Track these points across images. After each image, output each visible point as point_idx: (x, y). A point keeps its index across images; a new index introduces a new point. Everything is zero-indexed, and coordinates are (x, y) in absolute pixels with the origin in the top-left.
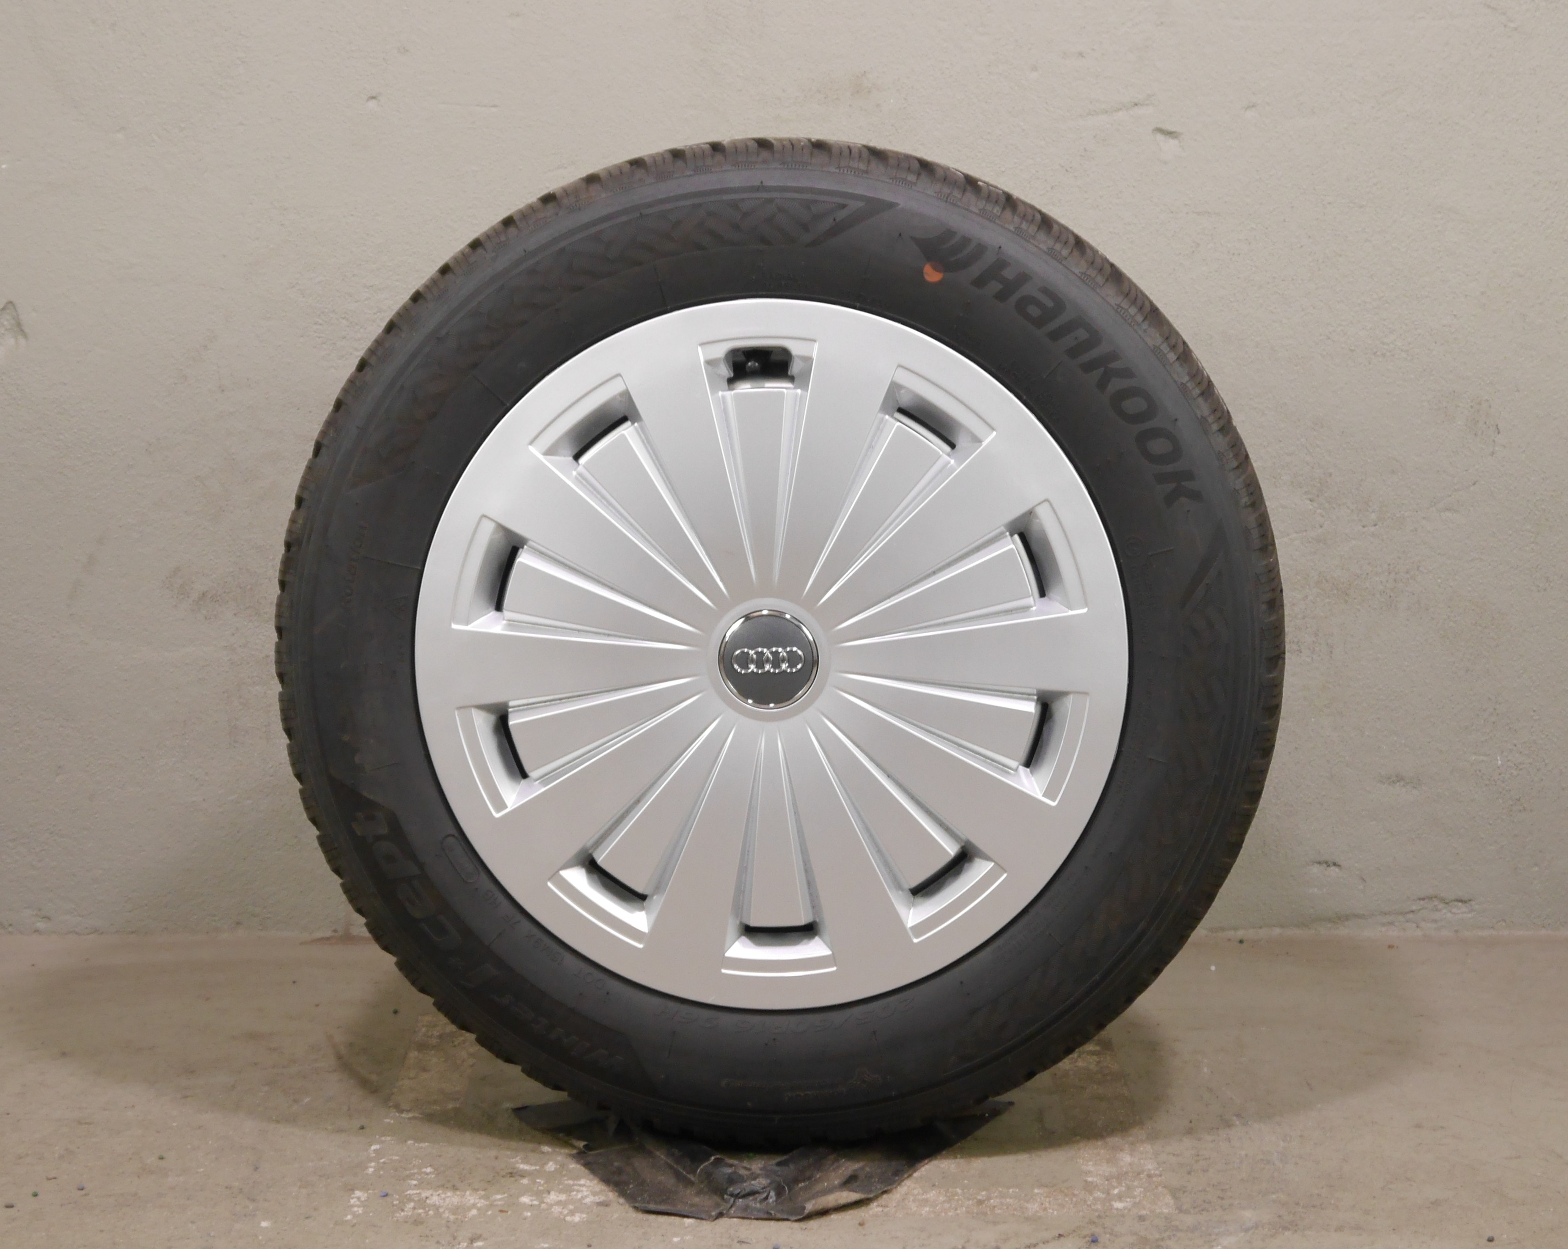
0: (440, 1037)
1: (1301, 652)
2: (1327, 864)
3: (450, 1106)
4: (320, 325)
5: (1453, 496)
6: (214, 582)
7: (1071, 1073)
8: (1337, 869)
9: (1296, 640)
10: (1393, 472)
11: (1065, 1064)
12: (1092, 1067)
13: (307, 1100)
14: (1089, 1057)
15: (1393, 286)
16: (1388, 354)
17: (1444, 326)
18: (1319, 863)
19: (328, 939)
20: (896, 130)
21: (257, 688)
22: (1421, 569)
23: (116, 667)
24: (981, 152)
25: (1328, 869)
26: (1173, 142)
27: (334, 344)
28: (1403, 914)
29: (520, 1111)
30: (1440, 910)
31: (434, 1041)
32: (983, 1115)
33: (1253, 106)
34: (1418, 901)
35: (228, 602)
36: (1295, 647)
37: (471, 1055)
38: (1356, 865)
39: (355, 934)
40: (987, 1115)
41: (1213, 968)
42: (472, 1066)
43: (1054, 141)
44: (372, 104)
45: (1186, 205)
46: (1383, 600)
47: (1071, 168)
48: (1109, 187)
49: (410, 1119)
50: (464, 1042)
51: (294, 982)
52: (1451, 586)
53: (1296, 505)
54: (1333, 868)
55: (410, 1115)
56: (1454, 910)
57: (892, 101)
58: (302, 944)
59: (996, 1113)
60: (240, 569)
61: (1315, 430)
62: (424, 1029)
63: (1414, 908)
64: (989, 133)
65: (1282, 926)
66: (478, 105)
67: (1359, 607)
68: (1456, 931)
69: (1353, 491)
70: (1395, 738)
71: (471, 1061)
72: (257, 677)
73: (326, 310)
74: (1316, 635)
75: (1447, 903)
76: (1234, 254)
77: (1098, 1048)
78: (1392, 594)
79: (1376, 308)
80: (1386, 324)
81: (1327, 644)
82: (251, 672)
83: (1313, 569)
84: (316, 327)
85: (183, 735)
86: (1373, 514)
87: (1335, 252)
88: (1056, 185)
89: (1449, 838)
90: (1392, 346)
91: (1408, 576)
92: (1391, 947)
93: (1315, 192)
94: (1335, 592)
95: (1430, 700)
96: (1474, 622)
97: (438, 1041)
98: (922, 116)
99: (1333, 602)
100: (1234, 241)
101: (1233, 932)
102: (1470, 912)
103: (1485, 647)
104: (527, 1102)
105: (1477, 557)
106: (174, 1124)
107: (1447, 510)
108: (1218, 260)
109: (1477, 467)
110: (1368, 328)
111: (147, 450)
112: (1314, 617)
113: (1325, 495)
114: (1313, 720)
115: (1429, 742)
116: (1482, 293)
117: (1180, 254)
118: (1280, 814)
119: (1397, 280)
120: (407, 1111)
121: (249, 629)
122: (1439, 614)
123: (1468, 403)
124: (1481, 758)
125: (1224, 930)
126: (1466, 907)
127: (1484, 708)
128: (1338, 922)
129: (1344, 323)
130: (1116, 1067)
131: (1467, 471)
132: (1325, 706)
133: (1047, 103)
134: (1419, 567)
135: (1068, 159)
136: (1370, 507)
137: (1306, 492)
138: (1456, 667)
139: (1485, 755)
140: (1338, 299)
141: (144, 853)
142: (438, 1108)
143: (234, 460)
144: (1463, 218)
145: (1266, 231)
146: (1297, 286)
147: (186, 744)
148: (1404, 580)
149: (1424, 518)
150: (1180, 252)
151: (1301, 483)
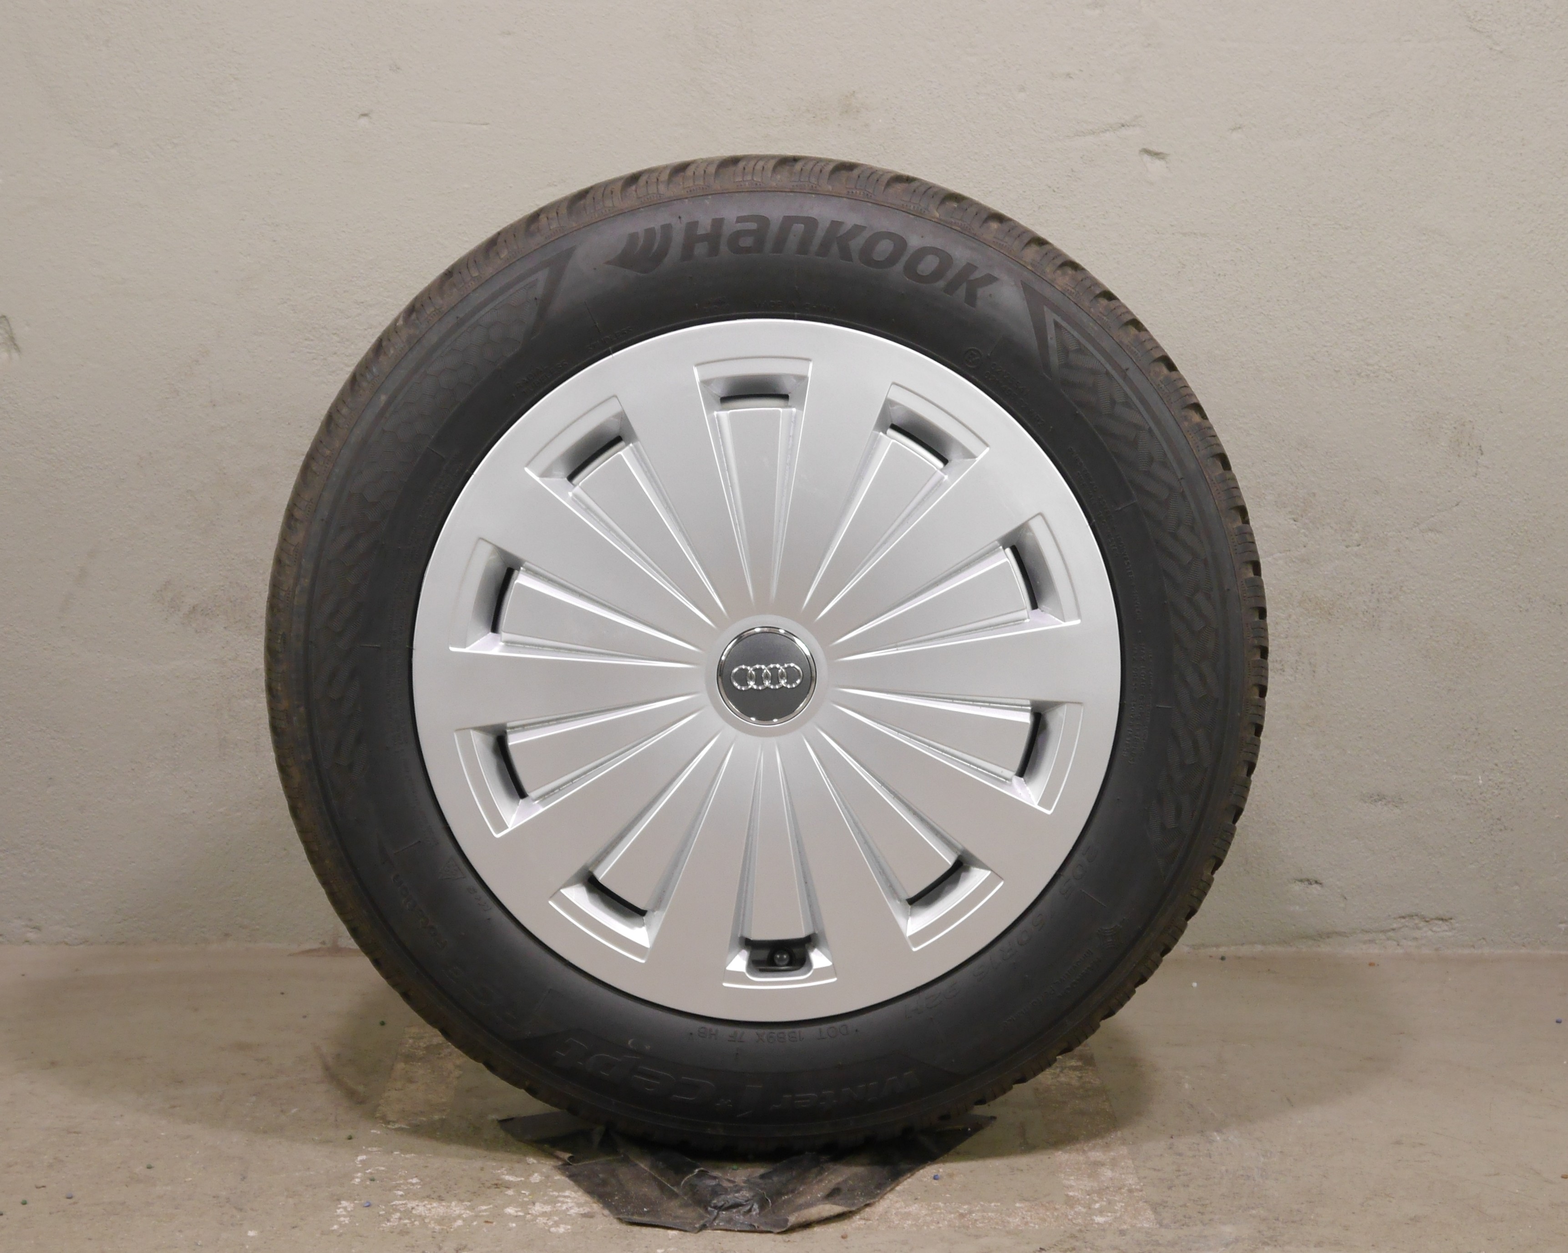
0: (427, 1048)
1: (1284, 671)
2: (1309, 882)
3: (436, 1117)
4: (312, 340)
5: (1436, 517)
6: (204, 596)
7: (1053, 1088)
8: (1318, 887)
9: (1278, 659)
10: (1377, 492)
11: (1046, 1078)
12: (1075, 1082)
13: (294, 1110)
14: (1070, 1072)
15: (1377, 308)
16: (1372, 375)
17: (1428, 347)
18: (1301, 881)
19: (316, 950)
20: (885, 149)
21: (247, 701)
22: (1403, 589)
23: (106, 680)
25: (1310, 886)
26: (1159, 163)
27: (325, 359)
28: (1384, 931)
29: (506, 1123)
30: (1421, 928)
31: (421, 1053)
32: (965, 1129)
33: (1240, 128)
34: (1399, 920)
35: (218, 615)
36: (1278, 666)
37: (458, 1067)
38: (1338, 883)
39: (343, 945)
40: (969, 1129)
41: (1195, 985)
42: (458, 1078)
43: (1041, 161)
44: (364, 121)
45: (1172, 226)
46: (1365, 620)
47: (1058, 188)
48: (1095, 207)
49: (396, 1130)
50: (450, 1054)
51: (282, 993)
52: (1433, 607)
53: (1280, 524)
54: (1315, 886)
55: (396, 1126)
56: (1434, 929)
57: (880, 121)
58: (290, 955)
59: (978, 1126)
60: (230, 583)
61: (1298, 450)
62: (411, 1041)
63: (1395, 926)
64: (976, 153)
65: (1264, 943)
66: (469, 123)
67: (1342, 626)
68: (1437, 949)
69: (1336, 511)
70: (1377, 757)
71: (457, 1073)
72: (246, 689)
73: (317, 326)
74: (1299, 654)
75: (1428, 921)
76: (1219, 275)
77: (1080, 1064)
78: (1375, 614)
79: (1360, 329)
80: (1371, 345)
81: (1310, 663)
82: (241, 685)
83: (1296, 588)
84: (307, 342)
85: (173, 747)
86: (1357, 534)
87: (1320, 273)
88: (1043, 206)
89: (1430, 857)
90: (1376, 367)
91: (1391, 596)
92: (1371, 964)
93: (1300, 213)
94: (1319, 611)
95: (1412, 719)
96: (1456, 642)
97: (425, 1052)
98: (910, 136)
99: (1317, 622)
100: (1219, 262)
101: (1215, 949)
102: (1450, 931)
103: (1467, 667)
104: (513, 1114)
105: (1460, 577)
106: (162, 1134)
107: (1430, 530)
108: (1204, 280)
109: (1460, 488)
110: (1352, 349)
111: (138, 464)
112: (1297, 637)
113: (1309, 514)
114: (1295, 738)
115: (1411, 761)
116: (1467, 315)
117: (1166, 274)
118: (1261, 832)
119: (1382, 301)
120: (394, 1122)
121: (239, 642)
122: (1421, 634)
123: (1451, 424)
124: (1463, 777)
125: (1204, 945)
126: (1447, 925)
127: (1465, 728)
128: (1319, 939)
129: (1328, 344)
130: (1098, 1082)
131: (1449, 491)
132: (1307, 725)
133: (1034, 123)
134: (1402, 586)
135: (1055, 180)
136: (1353, 527)
137: (1290, 512)
138: (1438, 687)
139: (1467, 774)
140: (1323, 320)
141: (134, 864)
142: (424, 1119)
143: (225, 474)
144: (1447, 240)
145: (1252, 252)
146: (1282, 307)
147: (176, 757)
148: (1386, 600)
149: (1407, 538)
150: (1166, 272)
151: (1285, 503)
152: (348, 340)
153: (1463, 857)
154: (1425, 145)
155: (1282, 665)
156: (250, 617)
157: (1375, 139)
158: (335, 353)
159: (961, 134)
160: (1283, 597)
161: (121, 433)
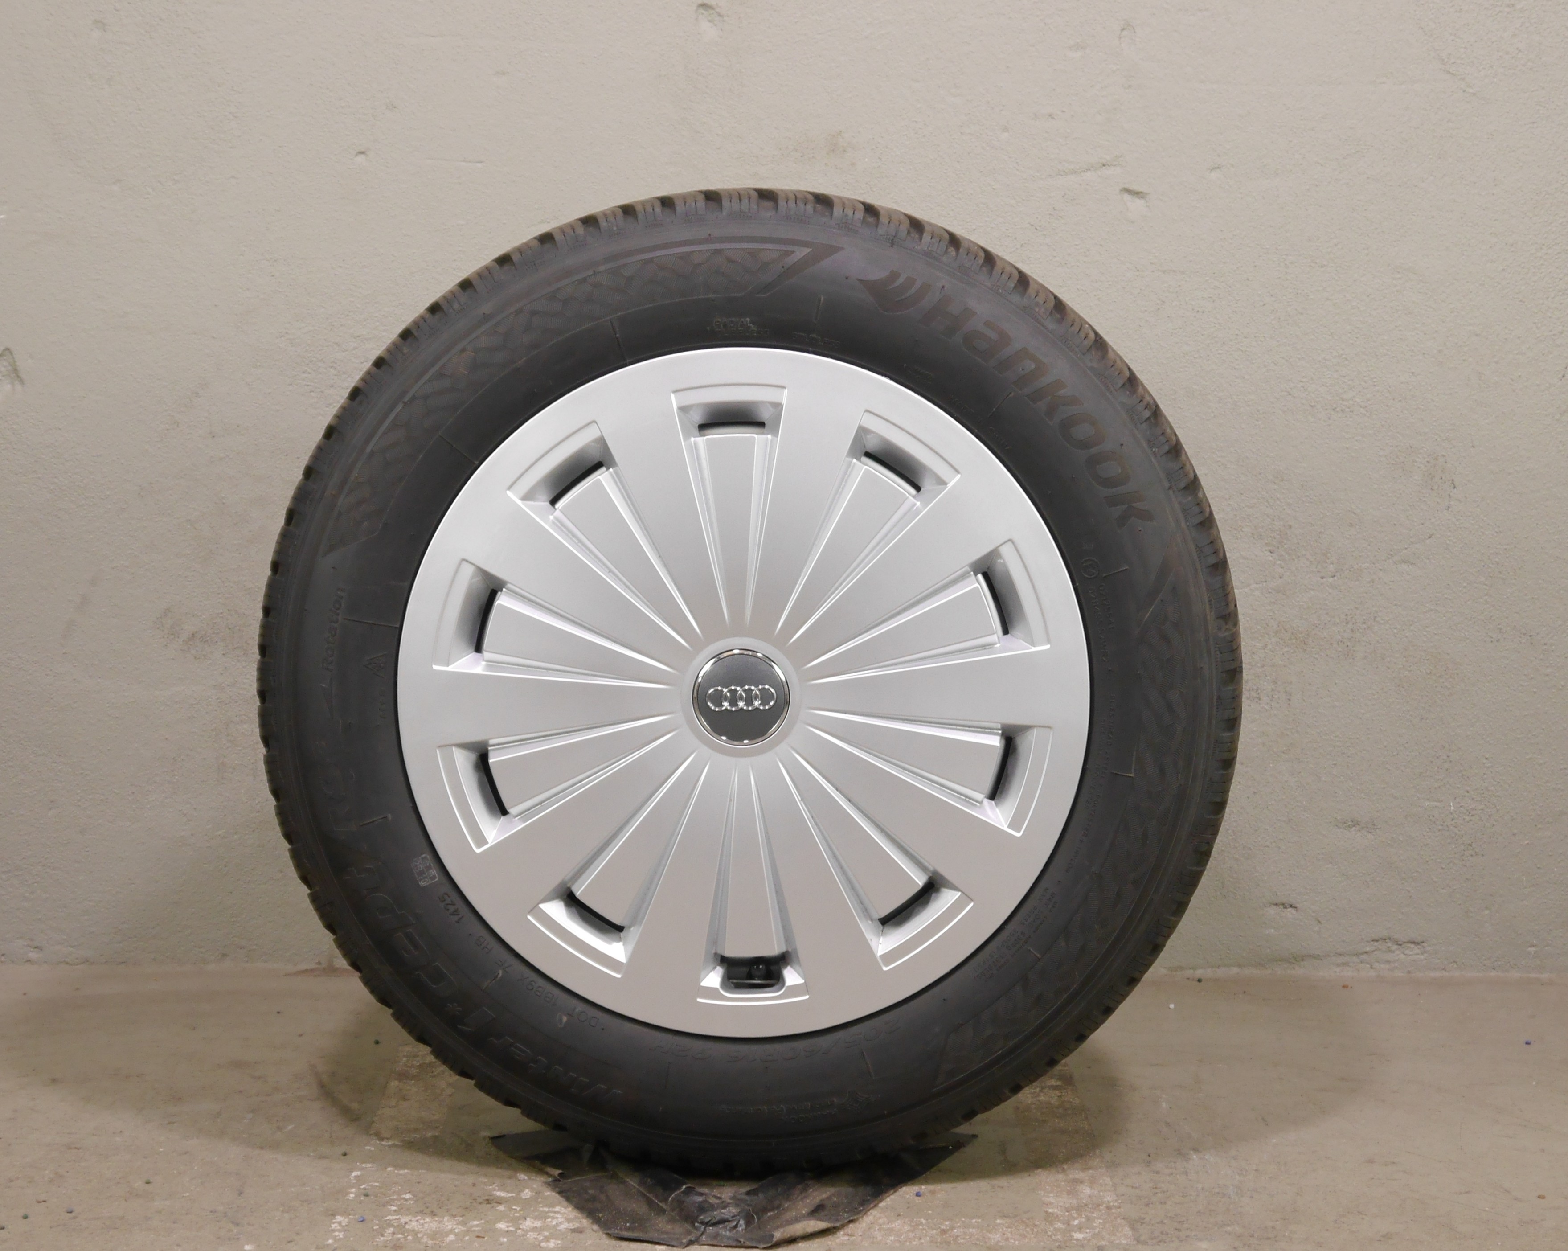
0: (421, 1067)
1: (1260, 699)
2: (1284, 905)
3: (429, 1134)
4: (309, 373)
5: (1409, 549)
6: (203, 623)
7: (1033, 1106)
8: (1293, 911)
9: (1255, 688)
10: (1351, 525)
11: (1026, 1096)
12: (1055, 1101)
13: (290, 1127)
14: (1051, 1092)
15: (1352, 344)
16: (1347, 410)
17: (1402, 383)
18: (1276, 905)
19: (312, 970)
20: (871, 188)
21: (245, 726)
22: (1377, 619)
23: (107, 705)
24: (953, 210)
25: (1285, 910)
26: (1139, 202)
27: (322, 392)
28: (1357, 955)
29: (497, 1140)
30: (1393, 952)
31: (414, 1071)
32: (946, 1148)
33: (1218, 168)
34: (1372, 943)
35: (217, 642)
36: (1254, 694)
37: (450, 1085)
38: (1312, 906)
39: (337, 966)
40: (952, 1147)
41: (1172, 1006)
42: (450, 1096)
43: (1023, 200)
44: (361, 159)
45: (1152, 263)
46: (1340, 649)
47: (1040, 226)
48: (1076, 245)
49: (390, 1146)
50: (443, 1072)
51: (279, 1013)
52: (1407, 637)
53: (1256, 556)
54: (1289, 909)
55: (390, 1143)
56: (1406, 952)
57: (866, 160)
58: (287, 975)
59: (959, 1144)
60: (229, 610)
61: (1275, 483)
62: (405, 1059)
63: (1368, 949)
64: (960, 192)
65: (1239, 966)
66: (463, 161)
67: (1316, 656)
68: (1409, 972)
69: (1312, 543)
70: (1351, 784)
71: (449, 1091)
72: (244, 715)
73: (315, 359)
74: (1275, 682)
75: (1400, 945)
76: (1198, 311)
77: (1059, 1083)
78: (1349, 644)
79: (1336, 365)
80: (1346, 381)
81: (1286, 692)
82: (239, 710)
83: (1272, 618)
84: (305, 375)
85: (173, 771)
86: (1331, 566)
87: (1296, 310)
88: (1025, 243)
89: (1403, 882)
90: (1351, 402)
91: (1365, 626)
92: (1345, 987)
93: (1277, 252)
94: (1294, 641)
95: (1385, 747)
96: (1428, 672)
97: (418, 1070)
98: (896, 174)
99: (1292, 651)
100: (1198, 299)
101: (1191, 971)
102: (1422, 954)
103: (1439, 696)
104: (505, 1131)
105: (1432, 608)
106: (161, 1150)
107: (1403, 562)
108: (1183, 317)
109: (1433, 520)
110: (1327, 385)
111: (139, 494)
112: (1273, 666)
113: (1285, 546)
114: (1271, 765)
115: (1384, 788)
116: (1440, 351)
117: (1146, 311)
118: (1238, 857)
119: (1357, 338)
120: (388, 1139)
121: (238, 669)
122: (1395, 663)
123: (1424, 458)
124: (1435, 803)
125: (1182, 968)
126: (1418, 948)
127: (1437, 755)
128: (1294, 962)
129: (1304, 380)
130: (1077, 1101)
131: (1423, 524)
132: (1283, 752)
133: (1017, 163)
134: (1376, 617)
135: (1037, 218)
136: (1328, 558)
137: (1266, 544)
138: (1411, 716)
139: (1440, 801)
140: (1299, 356)
141: (133, 885)
142: (418, 1136)
143: (224, 503)
144: (1421, 278)
145: (1230, 289)
146: (1260, 343)
147: (175, 780)
148: (1360, 630)
149: (1381, 570)
150: (1145, 309)
151: (1261, 535)
152: (344, 373)
153: (1435, 882)
154: (1400, 186)
155: (1259, 694)
156: (248, 644)
157: (1350, 179)
158: (332, 386)
159: (945, 173)
160: (1259, 627)
161: (122, 464)
